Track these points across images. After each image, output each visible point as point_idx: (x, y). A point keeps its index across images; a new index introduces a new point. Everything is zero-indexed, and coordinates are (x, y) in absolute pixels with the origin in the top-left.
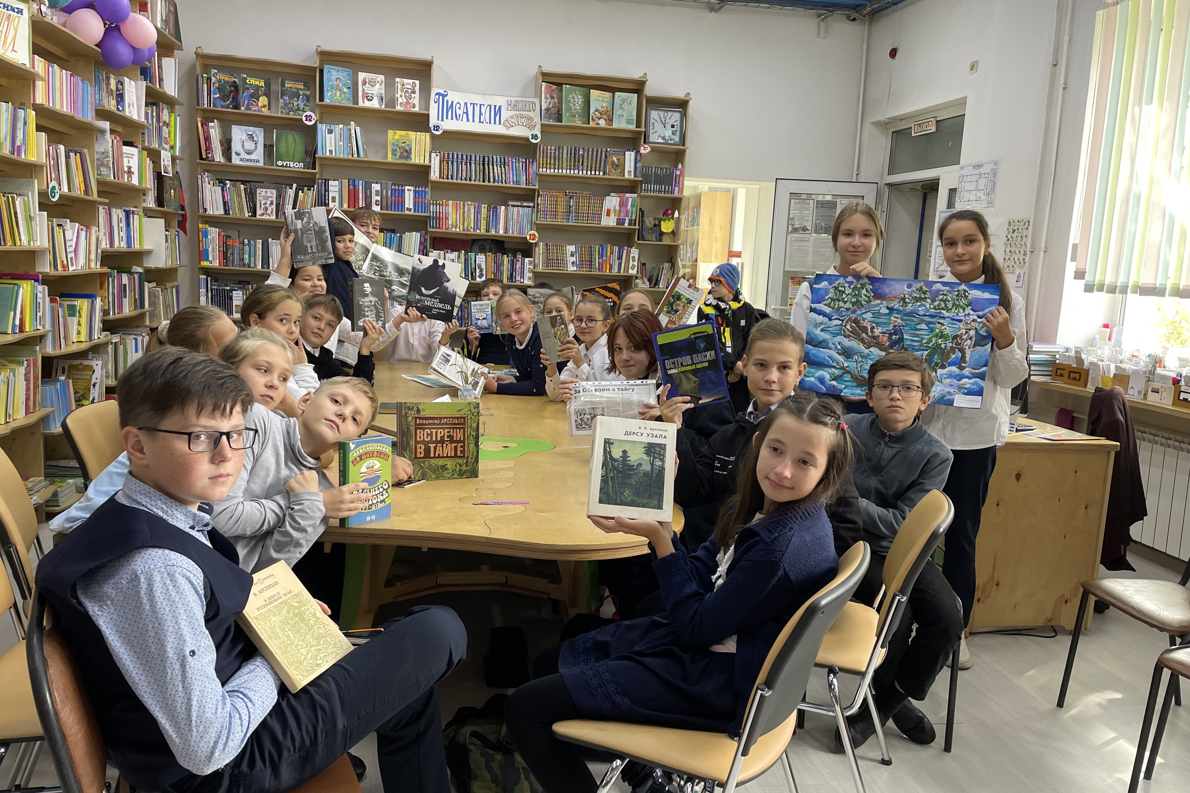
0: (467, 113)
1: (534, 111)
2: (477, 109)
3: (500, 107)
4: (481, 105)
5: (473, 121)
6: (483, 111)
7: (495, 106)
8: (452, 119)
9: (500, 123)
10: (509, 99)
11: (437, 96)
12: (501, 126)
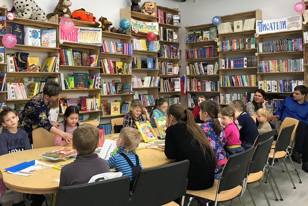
0: (272, 27)
1: (299, 19)
2: (276, 24)
3: (285, 21)
4: (277, 23)
5: (275, 29)
6: (278, 25)
7: (283, 22)
8: (265, 30)
9: (285, 28)
10: (288, 17)
11: (258, 23)
12: (286, 29)
